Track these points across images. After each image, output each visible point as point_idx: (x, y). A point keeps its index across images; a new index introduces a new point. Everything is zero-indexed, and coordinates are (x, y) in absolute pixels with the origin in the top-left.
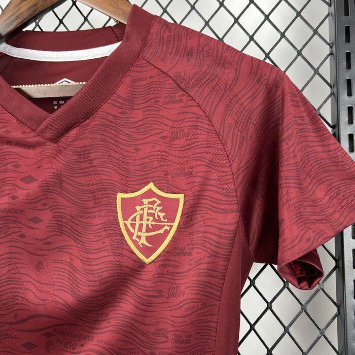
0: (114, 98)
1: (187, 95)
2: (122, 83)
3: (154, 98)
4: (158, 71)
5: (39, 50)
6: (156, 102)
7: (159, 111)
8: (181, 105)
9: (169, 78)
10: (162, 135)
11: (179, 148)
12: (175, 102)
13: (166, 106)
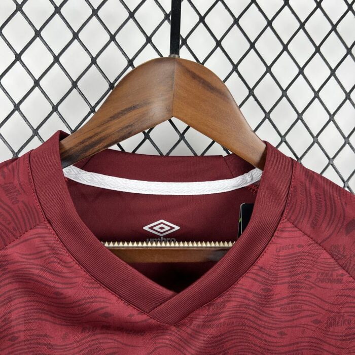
0: (254, 271)
1: (348, 275)
2: (265, 252)
3: (304, 273)
4: (309, 239)
5: (123, 177)
6: (306, 277)
7: (311, 289)
8: (340, 286)
9: (325, 251)
10: (315, 318)
11: (338, 336)
12: (332, 281)
13: (321, 284)
